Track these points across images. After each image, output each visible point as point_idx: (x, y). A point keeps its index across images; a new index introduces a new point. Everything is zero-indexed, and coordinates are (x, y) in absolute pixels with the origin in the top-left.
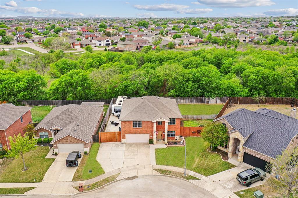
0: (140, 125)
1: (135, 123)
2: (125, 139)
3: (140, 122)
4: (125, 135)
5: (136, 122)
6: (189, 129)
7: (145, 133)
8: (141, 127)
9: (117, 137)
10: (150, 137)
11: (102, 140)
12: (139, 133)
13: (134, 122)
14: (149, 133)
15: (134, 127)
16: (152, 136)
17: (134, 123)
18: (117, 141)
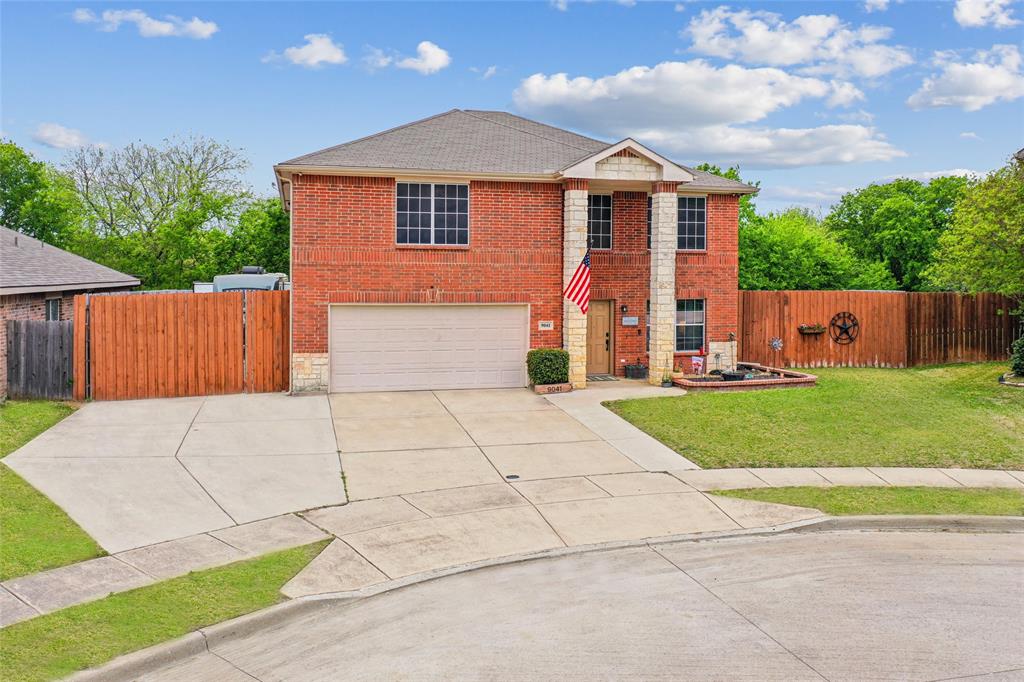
0: (451, 223)
1: (414, 206)
2: (323, 348)
3: (454, 195)
4: (323, 314)
5: (426, 188)
6: (781, 311)
7: (492, 299)
8: (463, 240)
9: (260, 344)
10: (535, 334)
11: (99, 380)
12: (445, 298)
13: (402, 189)
14: (527, 298)
15: (402, 238)
16: (551, 326)
17: (401, 205)
18: (243, 388)
